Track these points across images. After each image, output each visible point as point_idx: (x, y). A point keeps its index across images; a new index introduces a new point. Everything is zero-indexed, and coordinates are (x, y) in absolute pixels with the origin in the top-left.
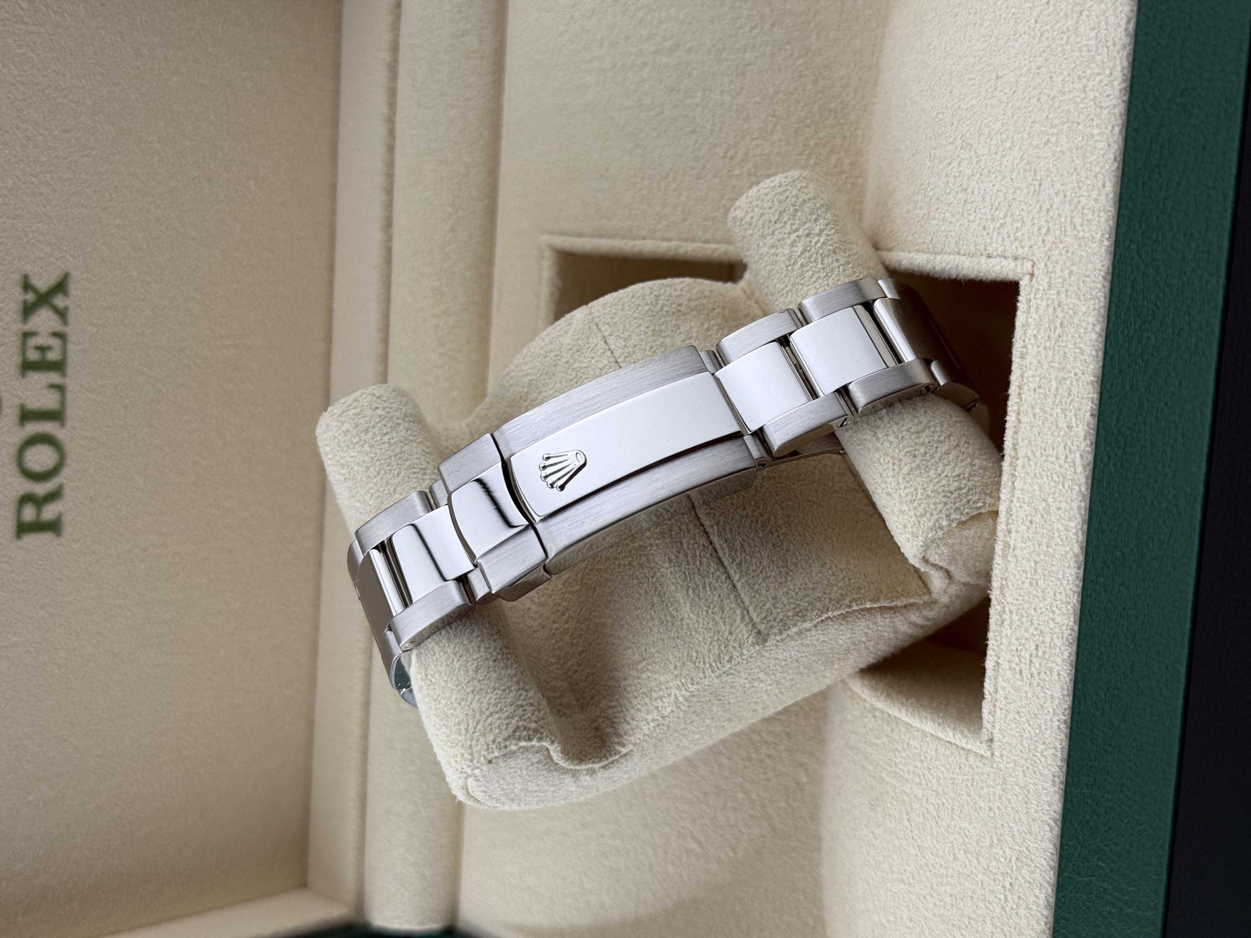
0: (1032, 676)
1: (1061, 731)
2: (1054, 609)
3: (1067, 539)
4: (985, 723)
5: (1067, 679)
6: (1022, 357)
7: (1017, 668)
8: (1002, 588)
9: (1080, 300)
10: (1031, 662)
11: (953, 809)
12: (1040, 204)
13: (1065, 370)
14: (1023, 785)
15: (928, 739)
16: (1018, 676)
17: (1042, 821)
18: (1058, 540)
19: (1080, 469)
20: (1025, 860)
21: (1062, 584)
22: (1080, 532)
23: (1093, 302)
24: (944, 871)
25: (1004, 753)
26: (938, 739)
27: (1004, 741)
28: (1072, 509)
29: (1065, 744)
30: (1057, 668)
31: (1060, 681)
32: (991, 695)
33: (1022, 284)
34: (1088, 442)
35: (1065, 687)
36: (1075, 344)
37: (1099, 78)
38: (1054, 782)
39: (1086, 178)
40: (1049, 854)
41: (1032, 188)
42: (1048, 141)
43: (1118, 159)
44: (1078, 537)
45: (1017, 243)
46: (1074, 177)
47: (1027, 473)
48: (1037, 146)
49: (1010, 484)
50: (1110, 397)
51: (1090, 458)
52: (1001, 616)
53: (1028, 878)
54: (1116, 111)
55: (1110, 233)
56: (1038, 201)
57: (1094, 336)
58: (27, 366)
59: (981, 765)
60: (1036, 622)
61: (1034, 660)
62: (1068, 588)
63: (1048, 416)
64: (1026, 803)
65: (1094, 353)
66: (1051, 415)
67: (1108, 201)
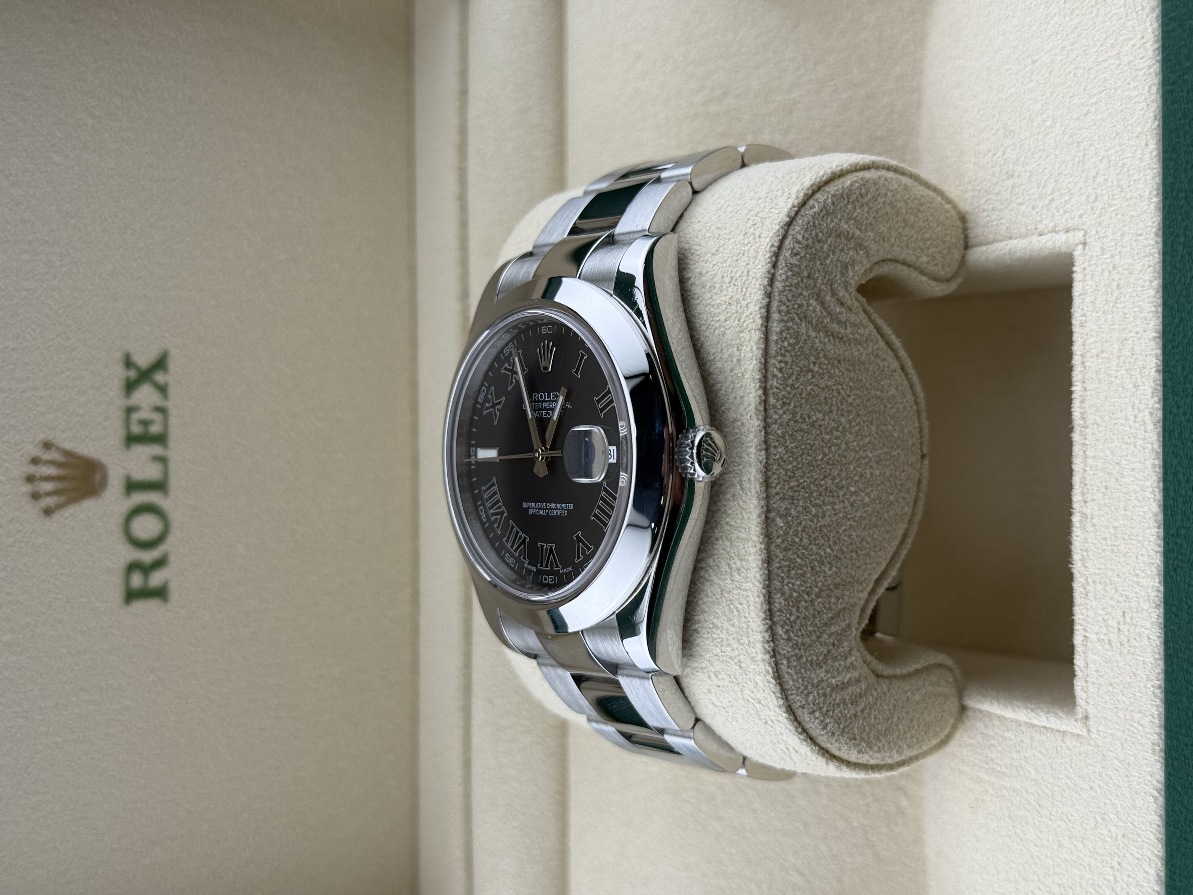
0: (1121, 645)
1: (1156, 696)
2: (1138, 572)
3: (1144, 499)
4: (1080, 701)
5: (1158, 643)
6: (1082, 326)
7: (1106, 638)
8: (1083, 560)
9: (1135, 260)
10: (1119, 630)
11: (1053, 795)
12: (1085, 174)
13: (1126, 331)
14: (1123, 758)
15: (1023, 728)
16: (1108, 647)
17: (1145, 793)
18: (1136, 501)
19: (1150, 427)
20: (1131, 836)
21: (1143, 545)
22: (1157, 490)
23: (1147, 259)
24: (1051, 862)
25: (1101, 728)
26: (1033, 726)
27: (1099, 716)
28: (1146, 468)
29: (1162, 710)
30: (1146, 632)
31: (1151, 645)
32: (1081, 670)
33: (1076, 253)
34: (1156, 399)
35: (1156, 650)
36: (1133, 304)
37: (1132, 43)
38: (1154, 750)
39: (1129, 140)
40: (1155, 826)
41: (1077, 160)
42: (1088, 112)
43: (1158, 117)
44: (1155, 495)
45: (1067, 215)
46: (1117, 141)
47: (1097, 440)
48: (1078, 119)
49: (1081, 453)
50: (1173, 347)
51: (1160, 414)
52: (1085, 588)
53: (1135, 853)
54: (1152, 70)
55: (1158, 189)
56: (1083, 171)
57: (1152, 292)
58: (131, 440)
59: (1078, 744)
60: (1120, 589)
61: (1122, 627)
62: (1149, 548)
63: (1113, 379)
64: (1127, 776)
65: (1153, 309)
66: (1116, 377)
67: (1152, 159)
